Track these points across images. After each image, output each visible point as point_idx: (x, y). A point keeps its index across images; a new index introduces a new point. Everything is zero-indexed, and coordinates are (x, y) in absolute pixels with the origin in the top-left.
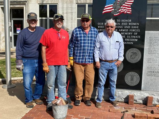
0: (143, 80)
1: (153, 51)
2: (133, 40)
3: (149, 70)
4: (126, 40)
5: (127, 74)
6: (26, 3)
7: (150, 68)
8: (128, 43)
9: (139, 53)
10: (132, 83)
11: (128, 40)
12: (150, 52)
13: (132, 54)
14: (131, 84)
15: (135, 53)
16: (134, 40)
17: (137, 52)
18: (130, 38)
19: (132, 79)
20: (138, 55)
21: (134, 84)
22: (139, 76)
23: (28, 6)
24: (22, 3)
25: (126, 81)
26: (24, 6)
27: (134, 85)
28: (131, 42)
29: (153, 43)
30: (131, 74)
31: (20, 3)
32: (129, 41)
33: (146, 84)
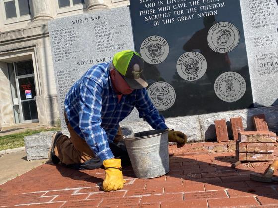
0: (252, 85)
1: (261, 21)
2: (216, 6)
3: (261, 62)
4: (202, 9)
5: (217, 79)
6: (34, 47)
7: (263, 57)
8: (207, 14)
9: (234, 30)
10: (231, 96)
11: (206, 8)
12: (256, 25)
13: (220, 35)
14: (229, 98)
15: (226, 31)
16: (218, 6)
17: (229, 29)
18: (209, 4)
19: (230, 88)
20: (232, 34)
21: (237, 96)
22: (242, 78)
23: (38, 52)
24: (28, 49)
25: (217, 93)
26: (32, 53)
27: (236, 100)
28: (213, 10)
29: (258, 5)
30: (225, 76)
31: (25, 49)
32: (209, 11)
33: (262, 91)
